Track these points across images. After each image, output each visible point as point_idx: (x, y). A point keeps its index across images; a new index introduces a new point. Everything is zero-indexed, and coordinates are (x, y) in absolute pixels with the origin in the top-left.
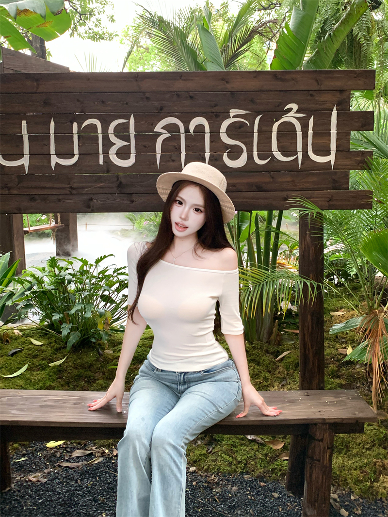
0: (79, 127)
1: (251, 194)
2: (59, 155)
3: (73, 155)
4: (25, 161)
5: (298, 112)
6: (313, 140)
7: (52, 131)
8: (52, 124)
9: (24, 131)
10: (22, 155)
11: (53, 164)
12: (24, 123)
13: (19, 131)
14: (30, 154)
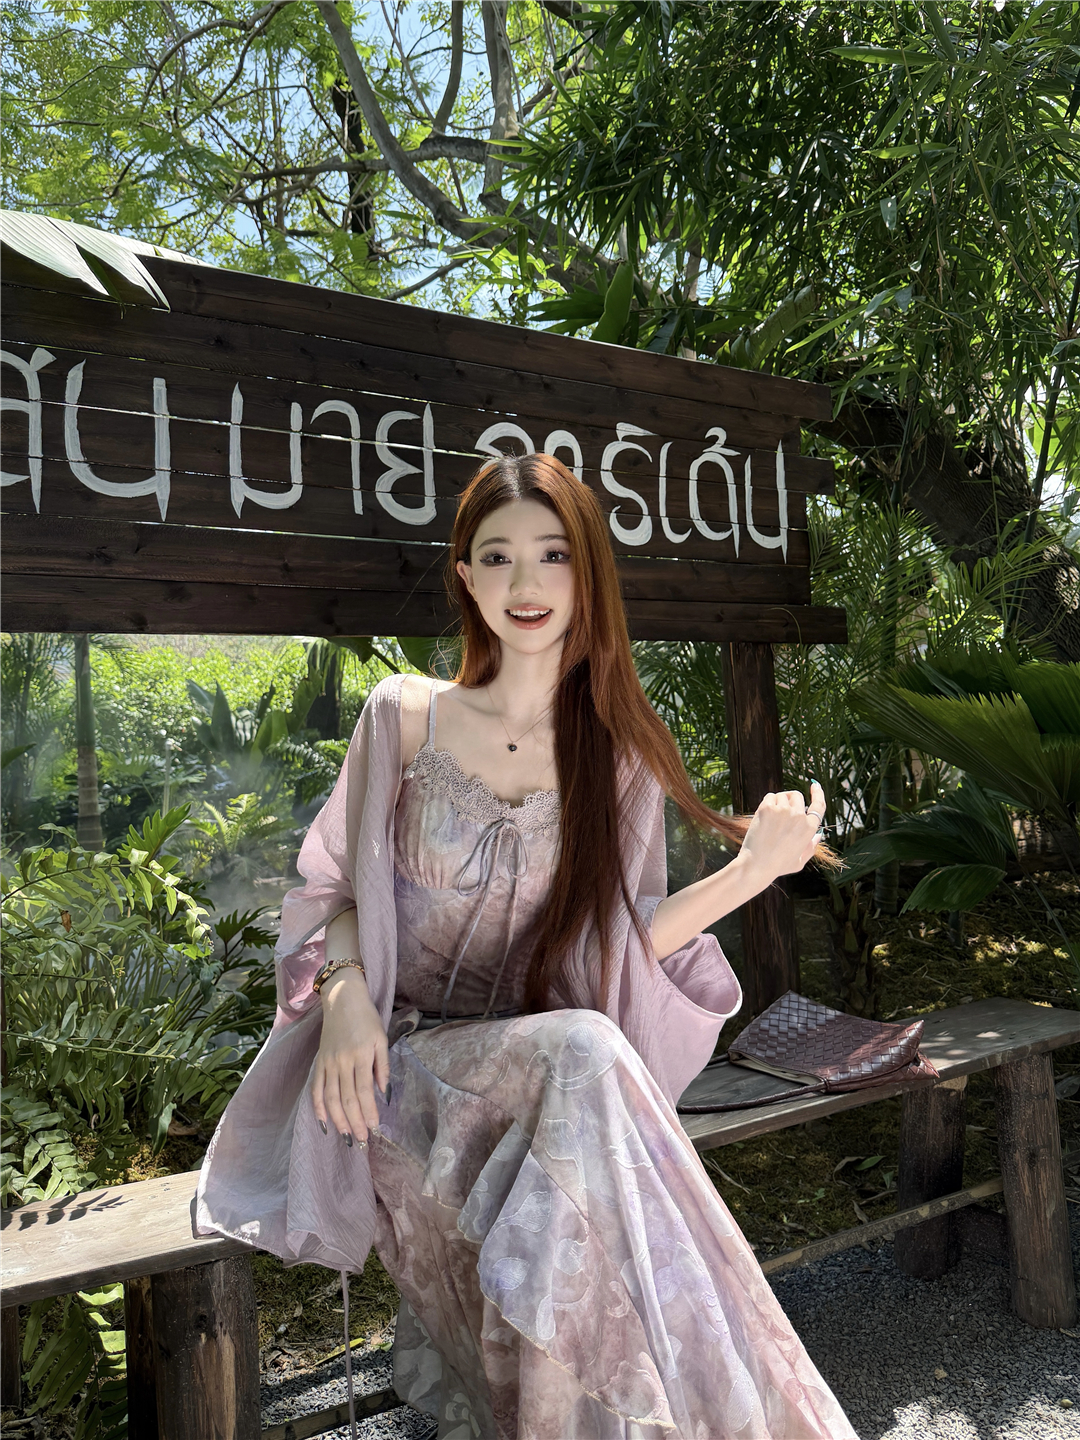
0: (307, 414)
1: (661, 606)
3: (288, 487)
4: (159, 487)
5: (726, 445)
6: (753, 503)
8: (237, 399)
9: (160, 405)
10: (148, 472)
11: (237, 503)
12: (159, 385)
13: (144, 401)
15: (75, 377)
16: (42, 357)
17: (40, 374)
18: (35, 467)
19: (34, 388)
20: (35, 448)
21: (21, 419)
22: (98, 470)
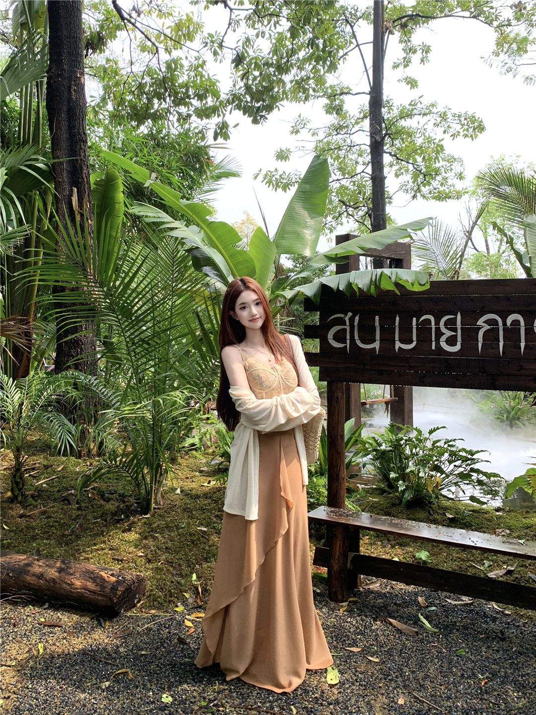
0: (417, 321)
2: (401, 341)
3: (412, 342)
4: (376, 345)
7: (397, 324)
8: (398, 319)
9: (377, 324)
10: (374, 341)
11: (397, 348)
12: (377, 318)
13: (373, 323)
14: (380, 340)
15: (357, 318)
16: (350, 314)
17: (350, 319)
18: (348, 342)
19: (348, 323)
20: (348, 337)
21: (346, 329)
22: (363, 342)
